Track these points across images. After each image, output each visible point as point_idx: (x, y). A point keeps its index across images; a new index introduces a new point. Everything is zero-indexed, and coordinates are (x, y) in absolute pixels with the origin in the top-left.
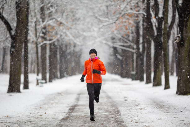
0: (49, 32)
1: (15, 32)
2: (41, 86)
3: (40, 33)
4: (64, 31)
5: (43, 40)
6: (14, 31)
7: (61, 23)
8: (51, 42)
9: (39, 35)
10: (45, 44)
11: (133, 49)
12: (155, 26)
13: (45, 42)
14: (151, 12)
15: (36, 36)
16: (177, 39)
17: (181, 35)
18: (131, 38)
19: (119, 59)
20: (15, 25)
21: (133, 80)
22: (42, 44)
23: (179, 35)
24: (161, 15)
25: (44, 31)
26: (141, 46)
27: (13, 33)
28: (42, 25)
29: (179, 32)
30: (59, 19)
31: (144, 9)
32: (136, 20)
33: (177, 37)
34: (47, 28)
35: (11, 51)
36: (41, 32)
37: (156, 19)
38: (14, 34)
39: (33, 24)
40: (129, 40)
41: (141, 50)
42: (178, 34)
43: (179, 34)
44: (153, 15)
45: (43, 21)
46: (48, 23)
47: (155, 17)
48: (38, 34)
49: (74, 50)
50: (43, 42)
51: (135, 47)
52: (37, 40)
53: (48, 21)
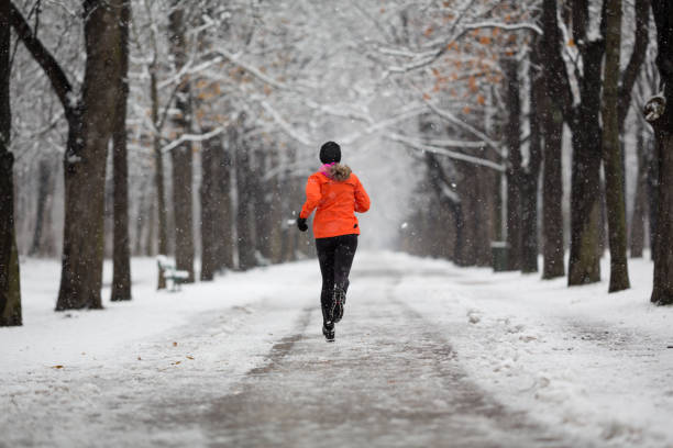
0: (199, 101)
1: (80, 97)
2: (173, 291)
3: (168, 107)
4: (255, 96)
5: (180, 130)
6: (77, 95)
7: (242, 72)
8: (207, 136)
9: (165, 115)
10: (188, 144)
11: (499, 160)
12: (577, 71)
13: (185, 137)
14: (562, 26)
15: (155, 117)
16: (651, 110)
17: (665, 95)
18: (488, 123)
19: (449, 200)
20: (80, 78)
21: (496, 269)
22: (175, 144)
23: (661, 95)
24: (594, 34)
25: (183, 98)
26: (525, 150)
27: (74, 99)
28: (176, 78)
29: (661, 85)
30: (234, 57)
31: (535, 14)
32: (508, 54)
33: (651, 102)
34: (193, 88)
35: (66, 162)
36: (173, 104)
37: (579, 46)
38: (79, 103)
39: (145, 75)
40: (483, 130)
41: (525, 162)
42: (654, 93)
43: (661, 90)
44: (567, 35)
45: (179, 65)
46: (198, 68)
47: (575, 42)
48: (161, 110)
49: (288, 172)
50: (178, 136)
51: (505, 153)
52: (159, 129)
53: (196, 63)
